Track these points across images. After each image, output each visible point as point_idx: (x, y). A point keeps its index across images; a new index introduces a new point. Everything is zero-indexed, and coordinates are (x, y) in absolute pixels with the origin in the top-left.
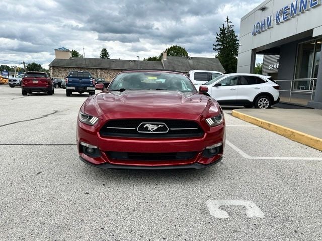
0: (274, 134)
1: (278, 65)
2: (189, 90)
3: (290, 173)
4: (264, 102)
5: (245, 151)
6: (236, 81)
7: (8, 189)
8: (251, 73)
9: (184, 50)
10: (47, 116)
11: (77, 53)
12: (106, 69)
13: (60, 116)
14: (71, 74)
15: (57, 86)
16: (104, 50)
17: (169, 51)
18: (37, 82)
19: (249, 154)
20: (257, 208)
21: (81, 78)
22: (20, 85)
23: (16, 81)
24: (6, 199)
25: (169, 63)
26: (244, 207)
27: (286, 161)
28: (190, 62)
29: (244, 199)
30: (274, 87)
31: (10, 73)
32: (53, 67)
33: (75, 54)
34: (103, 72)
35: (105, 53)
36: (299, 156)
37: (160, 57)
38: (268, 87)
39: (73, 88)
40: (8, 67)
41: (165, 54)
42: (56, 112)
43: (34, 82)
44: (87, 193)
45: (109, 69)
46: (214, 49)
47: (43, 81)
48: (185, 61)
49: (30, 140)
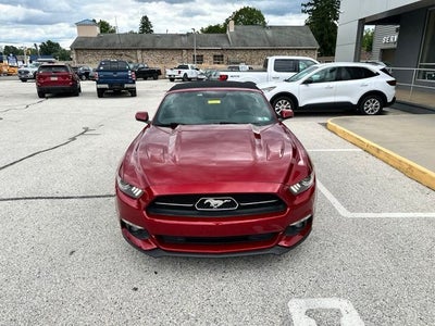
0: (385, 165)
1: (396, 37)
2: (266, 119)
3: (403, 244)
4: (374, 104)
5: (342, 201)
6: (334, 74)
7: (36, 283)
8: (355, 61)
9: (259, 13)
10: (74, 139)
11: (108, 25)
12: (148, 50)
13: (91, 138)
14: (101, 65)
15: (84, 77)
16: (145, 18)
17: (237, 17)
18: (56, 79)
19: (348, 207)
20: (355, 312)
21: (115, 71)
22: (34, 78)
23: (28, 72)
24: (35, 302)
25: (238, 35)
26: (338, 312)
27: (398, 220)
28: (269, 33)
29: (339, 296)
30: (389, 82)
31: (18, 57)
32: (76, 50)
33: (104, 27)
34: (144, 54)
35: (146, 24)
36: (417, 210)
37: (225, 25)
38: (380, 82)
39: (106, 86)
40: (15, 48)
41: (232, 23)
42: (87, 129)
43: (53, 79)
44: (136, 289)
45: (153, 50)
46: (303, 11)
47: (64, 77)
48: (261, 31)
49: (55, 190)
